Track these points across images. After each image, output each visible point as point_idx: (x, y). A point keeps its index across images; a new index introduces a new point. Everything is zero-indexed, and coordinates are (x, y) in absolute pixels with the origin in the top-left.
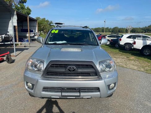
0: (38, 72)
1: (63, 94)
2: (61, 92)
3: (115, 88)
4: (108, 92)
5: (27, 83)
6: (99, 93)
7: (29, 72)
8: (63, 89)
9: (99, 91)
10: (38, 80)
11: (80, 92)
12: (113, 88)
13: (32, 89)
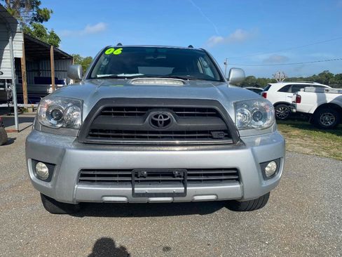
0: (65, 131)
1: (138, 189)
2: (132, 183)
3: (280, 175)
4: (261, 183)
5: (35, 162)
6: (237, 186)
7: (41, 133)
8: (136, 176)
9: (239, 180)
10: (64, 150)
11: (184, 183)
12: (273, 175)
13: (49, 180)
